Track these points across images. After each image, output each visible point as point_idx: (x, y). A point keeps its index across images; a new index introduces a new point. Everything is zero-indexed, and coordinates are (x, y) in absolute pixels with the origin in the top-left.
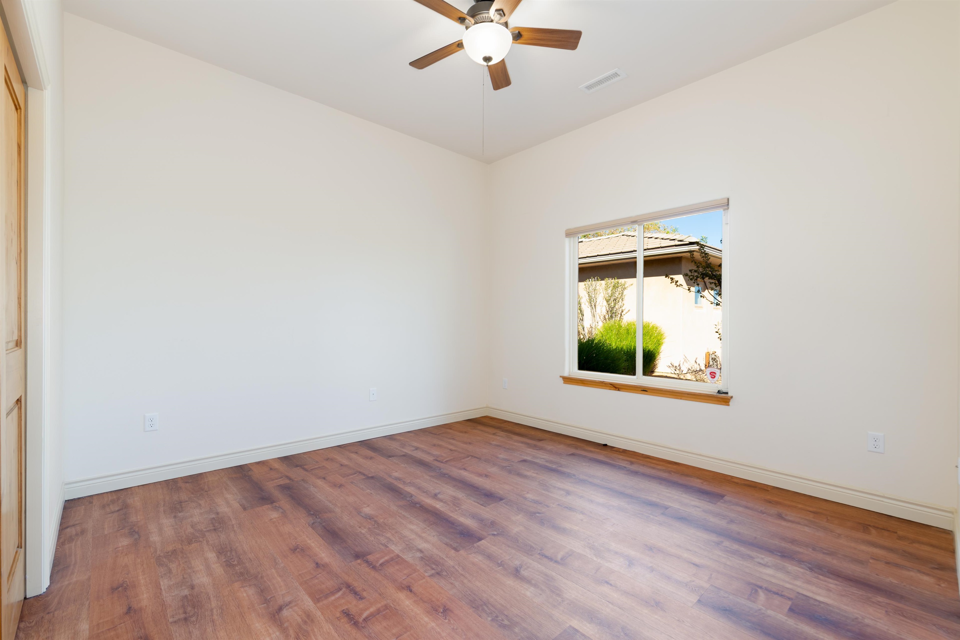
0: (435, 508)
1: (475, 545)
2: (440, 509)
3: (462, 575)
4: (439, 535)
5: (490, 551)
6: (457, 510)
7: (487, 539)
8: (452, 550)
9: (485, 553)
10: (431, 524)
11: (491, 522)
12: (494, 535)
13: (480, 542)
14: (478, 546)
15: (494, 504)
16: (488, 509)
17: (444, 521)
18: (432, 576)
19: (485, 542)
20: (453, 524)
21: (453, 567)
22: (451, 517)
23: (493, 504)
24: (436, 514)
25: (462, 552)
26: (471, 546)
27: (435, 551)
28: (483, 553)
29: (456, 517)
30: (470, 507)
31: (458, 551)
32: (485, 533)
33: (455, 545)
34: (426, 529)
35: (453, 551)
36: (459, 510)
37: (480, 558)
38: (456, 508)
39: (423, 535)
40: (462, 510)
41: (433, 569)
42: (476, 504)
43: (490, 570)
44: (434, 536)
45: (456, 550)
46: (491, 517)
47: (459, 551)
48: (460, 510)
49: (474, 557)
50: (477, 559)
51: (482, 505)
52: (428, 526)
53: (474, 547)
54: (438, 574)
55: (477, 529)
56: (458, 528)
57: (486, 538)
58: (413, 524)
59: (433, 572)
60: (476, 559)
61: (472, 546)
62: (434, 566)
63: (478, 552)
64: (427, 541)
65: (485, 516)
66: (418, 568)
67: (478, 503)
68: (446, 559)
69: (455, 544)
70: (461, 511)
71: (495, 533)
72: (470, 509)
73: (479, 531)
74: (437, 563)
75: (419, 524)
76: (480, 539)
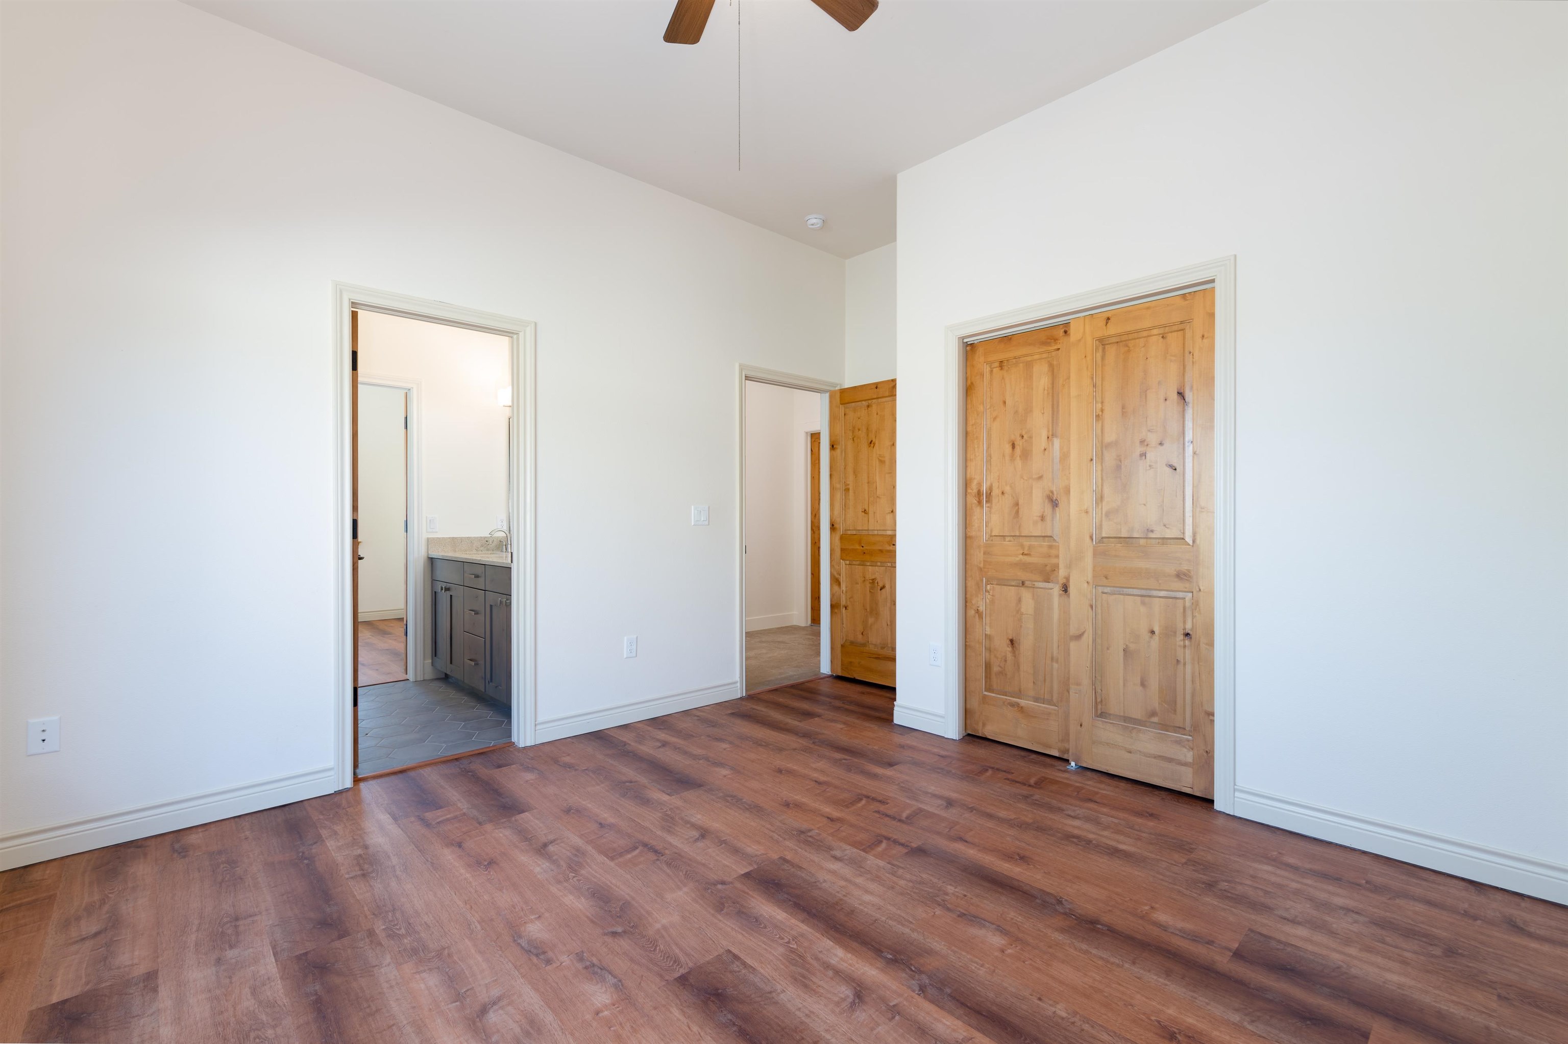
0: (846, 947)
1: (756, 867)
2: (831, 943)
3: (773, 832)
4: (815, 882)
5: (734, 858)
6: (793, 940)
7: (735, 876)
8: (790, 860)
9: (741, 855)
10: (837, 904)
11: (722, 910)
12: (723, 883)
13: (746, 870)
14: (750, 864)
15: (707, 959)
16: (724, 943)
17: (814, 911)
18: (810, 830)
19: (740, 871)
20: (797, 905)
21: (785, 839)
22: (803, 922)
23: (708, 963)
24: (837, 930)
25: (775, 857)
26: (762, 864)
27: (816, 859)
28: (744, 856)
29: (793, 921)
30: (766, 949)
31: (781, 858)
32: (738, 885)
33: (786, 866)
34: (844, 894)
35: (788, 858)
36: (789, 942)
37: (749, 850)
38: (795, 946)
39: (843, 883)
40: (781, 941)
41: (810, 836)
42: (749, 961)
43: (738, 836)
44: (825, 881)
45: (785, 860)
46: (720, 921)
47: (779, 858)
48: (787, 940)
49: (757, 851)
50: (753, 849)
51: (736, 957)
52: (841, 900)
53: (757, 863)
54: (803, 832)
55: (751, 893)
56: (786, 896)
57: (737, 877)
58: (873, 905)
59: (809, 834)
60: (755, 848)
61: (760, 864)
62: (810, 839)
63: (751, 856)
64: (834, 873)
65: (731, 925)
66: (831, 838)
67: (744, 964)
68: (797, 848)
69: (787, 868)
70: (783, 939)
71: (720, 886)
72: (764, 942)
73: (747, 891)
74: (806, 842)
75: (860, 904)
76: (747, 875)
